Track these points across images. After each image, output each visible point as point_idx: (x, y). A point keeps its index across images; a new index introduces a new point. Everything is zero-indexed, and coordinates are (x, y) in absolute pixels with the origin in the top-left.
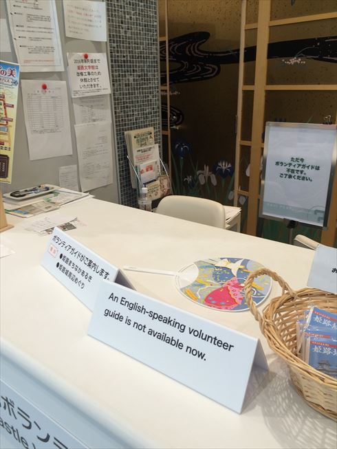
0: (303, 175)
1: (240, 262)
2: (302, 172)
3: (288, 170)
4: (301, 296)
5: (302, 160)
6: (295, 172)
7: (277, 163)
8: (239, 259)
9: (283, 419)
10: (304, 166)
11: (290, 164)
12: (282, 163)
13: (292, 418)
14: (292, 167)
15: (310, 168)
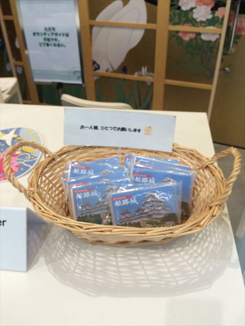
0: (57, 43)
1: (13, 132)
2: (56, 40)
3: (45, 39)
4: (60, 155)
5: (54, 29)
6: (51, 40)
7: (34, 34)
8: (11, 130)
9: (63, 260)
10: (56, 34)
11: (45, 34)
12: (38, 34)
13: (69, 256)
14: (47, 37)
15: (62, 35)
